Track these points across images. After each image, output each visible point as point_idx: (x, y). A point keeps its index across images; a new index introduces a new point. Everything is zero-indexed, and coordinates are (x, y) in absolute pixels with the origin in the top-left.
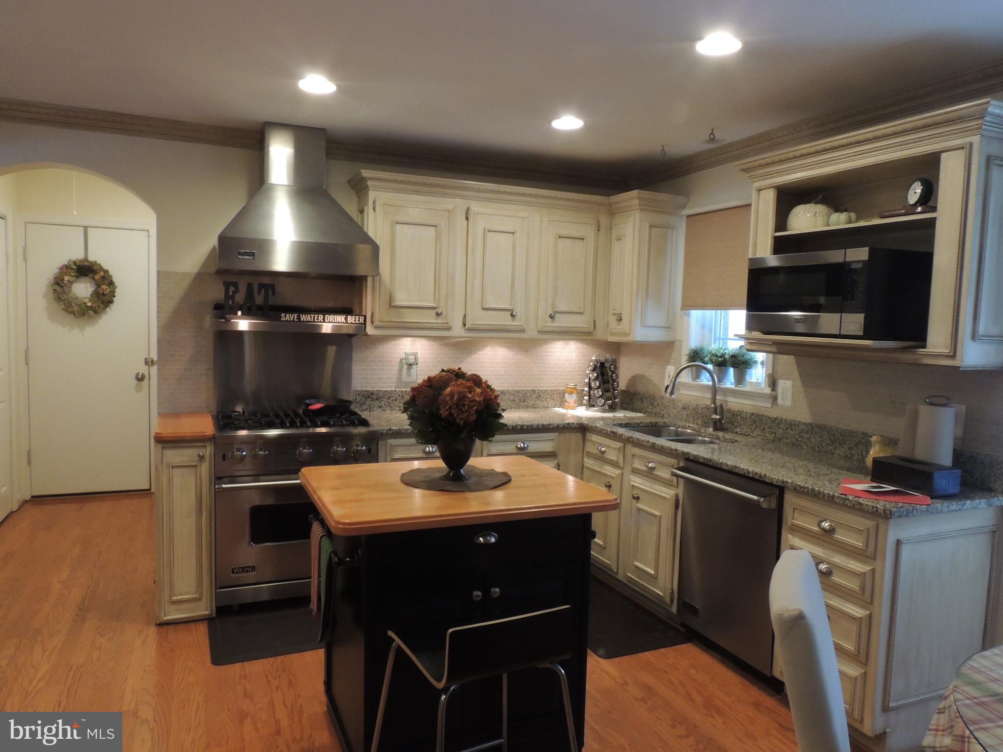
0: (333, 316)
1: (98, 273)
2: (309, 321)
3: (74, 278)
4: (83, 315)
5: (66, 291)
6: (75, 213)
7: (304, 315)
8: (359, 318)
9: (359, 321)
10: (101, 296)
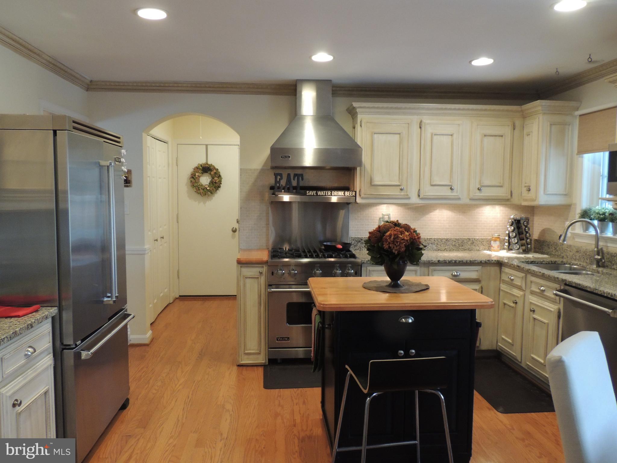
0: (336, 192)
1: (213, 171)
2: (322, 195)
3: (201, 174)
4: (205, 194)
5: (197, 182)
6: (201, 138)
7: (319, 192)
8: (352, 193)
9: (352, 194)
10: (214, 184)
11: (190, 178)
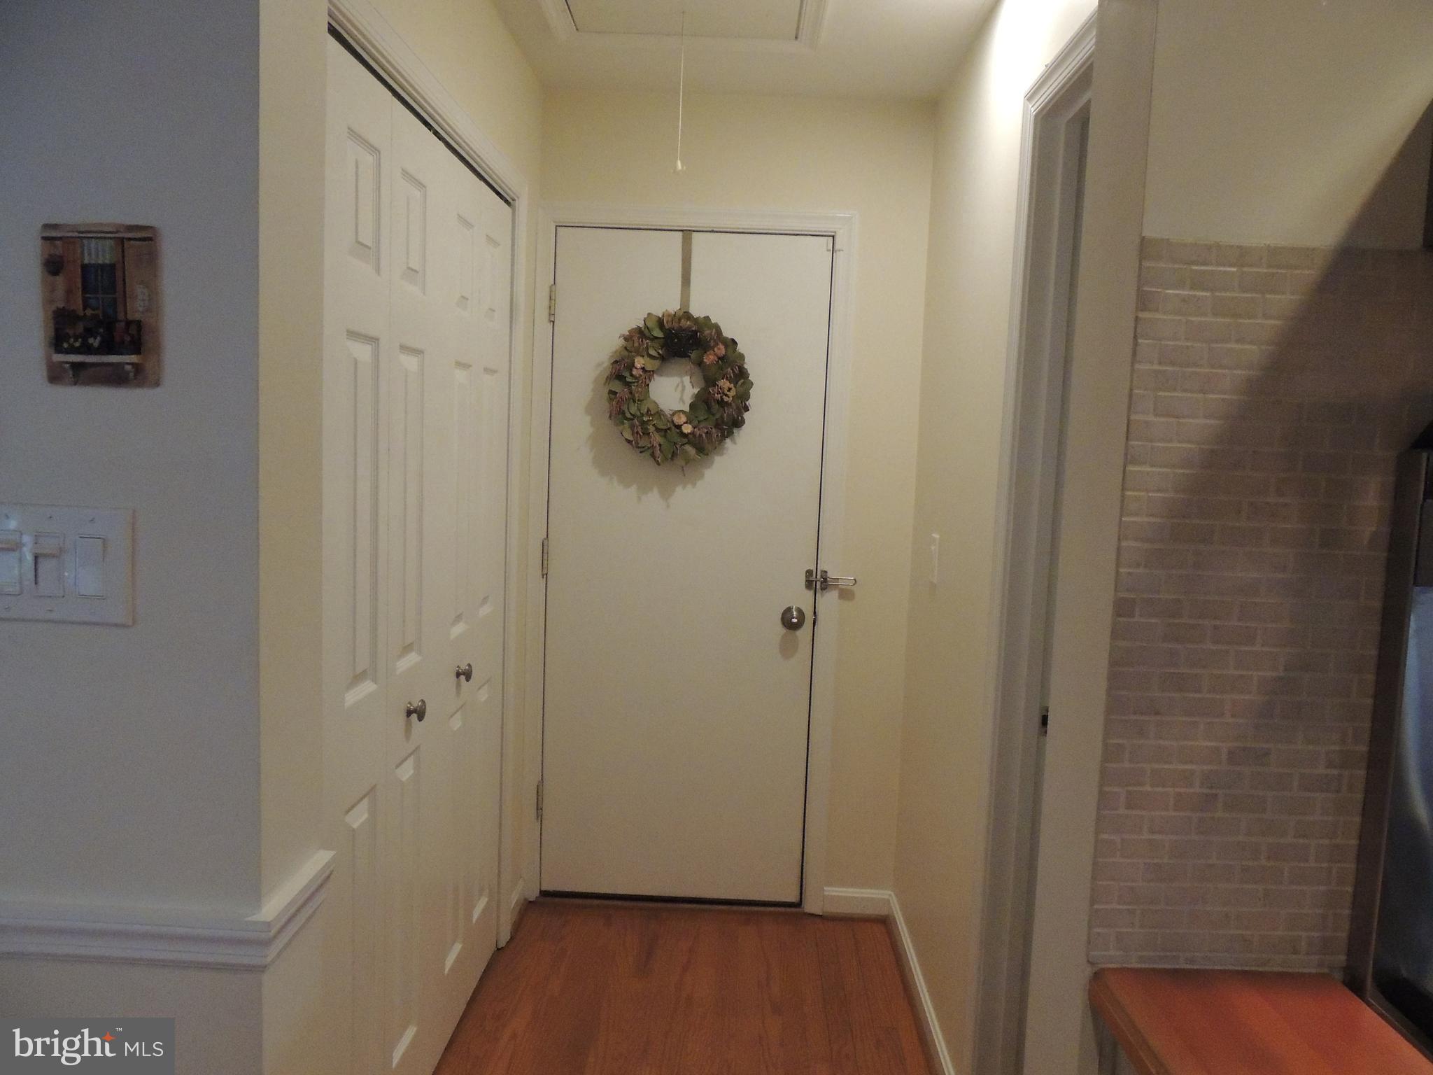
1: (713, 348)
3: (657, 363)
4: (674, 455)
5: (636, 396)
10: (715, 407)
11: (609, 379)
